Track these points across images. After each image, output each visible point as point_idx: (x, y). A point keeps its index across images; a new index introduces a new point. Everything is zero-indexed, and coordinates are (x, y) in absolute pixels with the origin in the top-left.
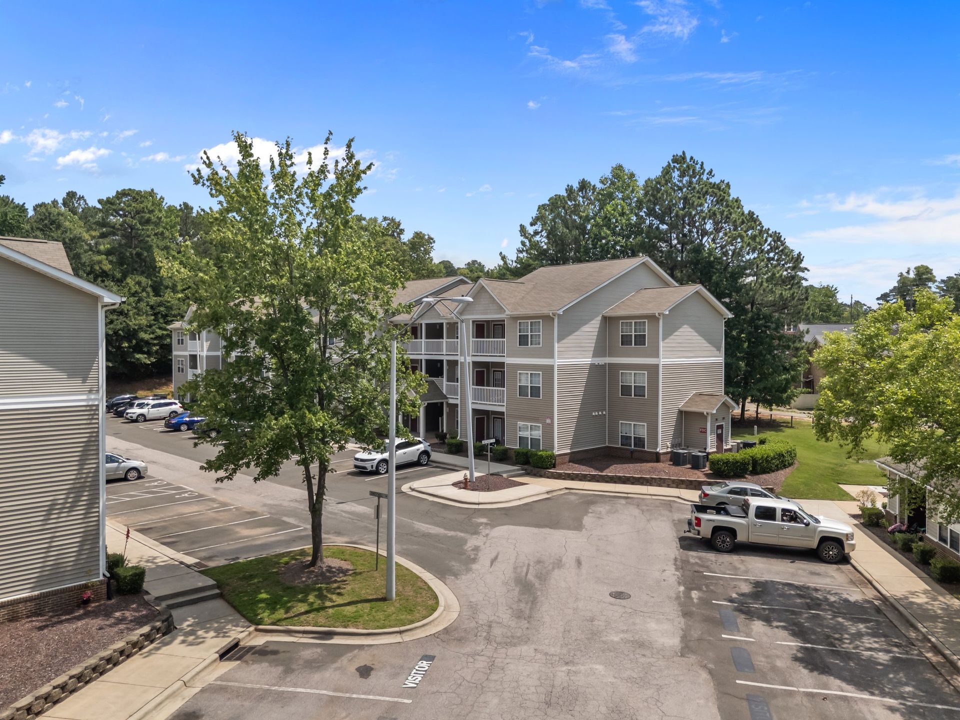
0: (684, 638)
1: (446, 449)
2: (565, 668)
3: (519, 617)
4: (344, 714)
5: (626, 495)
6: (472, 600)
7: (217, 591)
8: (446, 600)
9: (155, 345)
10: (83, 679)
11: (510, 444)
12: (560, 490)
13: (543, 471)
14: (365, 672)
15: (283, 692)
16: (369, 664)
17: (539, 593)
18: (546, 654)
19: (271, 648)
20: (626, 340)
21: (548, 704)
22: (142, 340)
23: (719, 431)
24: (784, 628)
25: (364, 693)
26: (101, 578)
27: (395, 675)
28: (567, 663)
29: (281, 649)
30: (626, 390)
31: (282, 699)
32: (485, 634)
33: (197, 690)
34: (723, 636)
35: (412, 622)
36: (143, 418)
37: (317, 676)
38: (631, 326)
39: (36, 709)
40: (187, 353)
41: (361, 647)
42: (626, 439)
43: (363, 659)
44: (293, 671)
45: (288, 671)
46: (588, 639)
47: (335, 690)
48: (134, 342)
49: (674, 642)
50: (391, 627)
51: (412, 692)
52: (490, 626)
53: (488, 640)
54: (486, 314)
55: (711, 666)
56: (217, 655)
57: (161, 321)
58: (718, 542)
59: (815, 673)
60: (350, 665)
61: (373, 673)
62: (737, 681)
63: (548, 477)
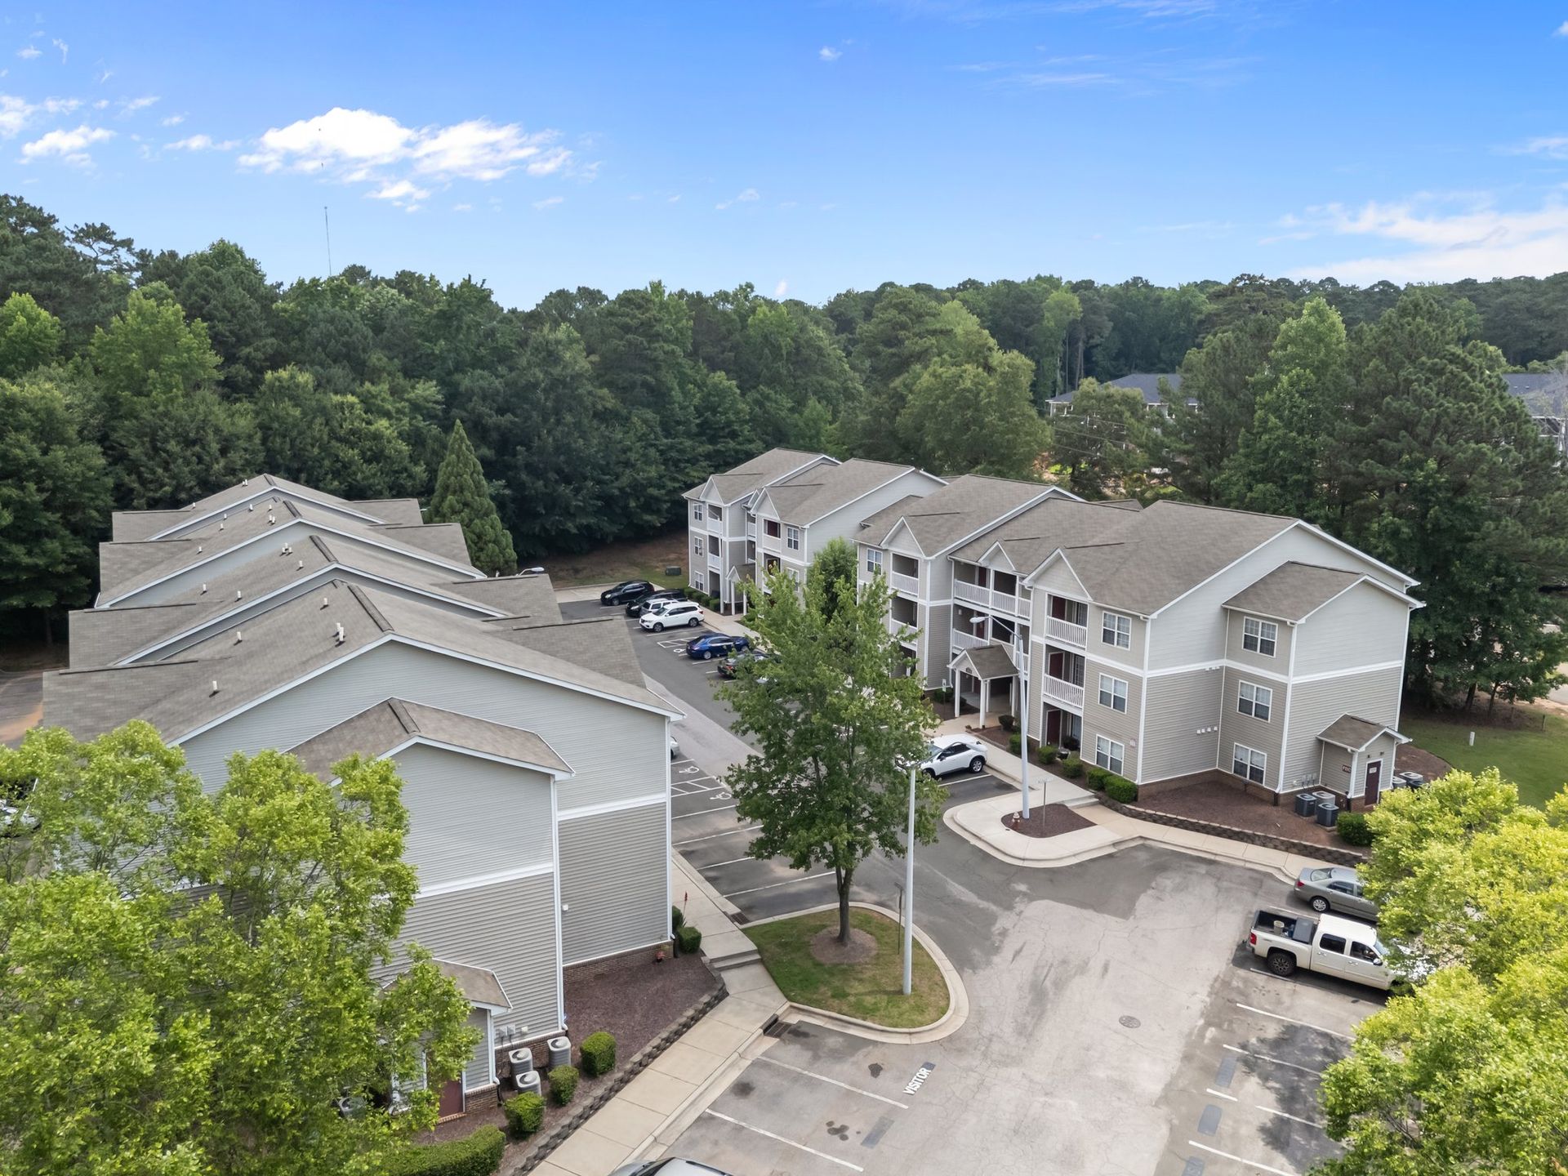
0: (1169, 1087)
1: (1008, 746)
2: (1042, 1099)
3: (1020, 1034)
4: (855, 1109)
6: (983, 1005)
7: (757, 957)
8: (957, 1002)
10: (669, 1041)
11: (1088, 757)
12: (1133, 839)
13: (1119, 805)
14: (876, 1070)
15: (812, 1078)
16: (879, 1062)
17: (1049, 1006)
18: (1031, 1081)
19: (803, 1029)
20: (1250, 643)
21: (1016, 1132)
23: (1373, 770)
24: (1277, 1091)
25: (873, 1092)
26: (669, 940)
27: (900, 1079)
28: (1046, 1094)
29: (811, 1031)
30: (1245, 706)
31: (812, 1084)
32: (983, 1048)
33: (749, 1062)
34: (1209, 1090)
35: (921, 1024)
36: (660, 628)
37: (838, 1068)
38: (1257, 626)
40: (707, 534)
41: (875, 1043)
42: (1240, 768)
43: (875, 1057)
44: (820, 1057)
45: (816, 1057)
46: (1076, 1071)
47: (851, 1085)
49: (1155, 1088)
50: (903, 1026)
51: (909, 1098)
52: (990, 1040)
53: (985, 1055)
54: (1066, 590)
55: (1176, 1122)
56: (761, 1031)
58: (1276, 963)
59: (1269, 1147)
60: (865, 1059)
61: (882, 1073)
62: (1191, 1142)
63: (1125, 814)
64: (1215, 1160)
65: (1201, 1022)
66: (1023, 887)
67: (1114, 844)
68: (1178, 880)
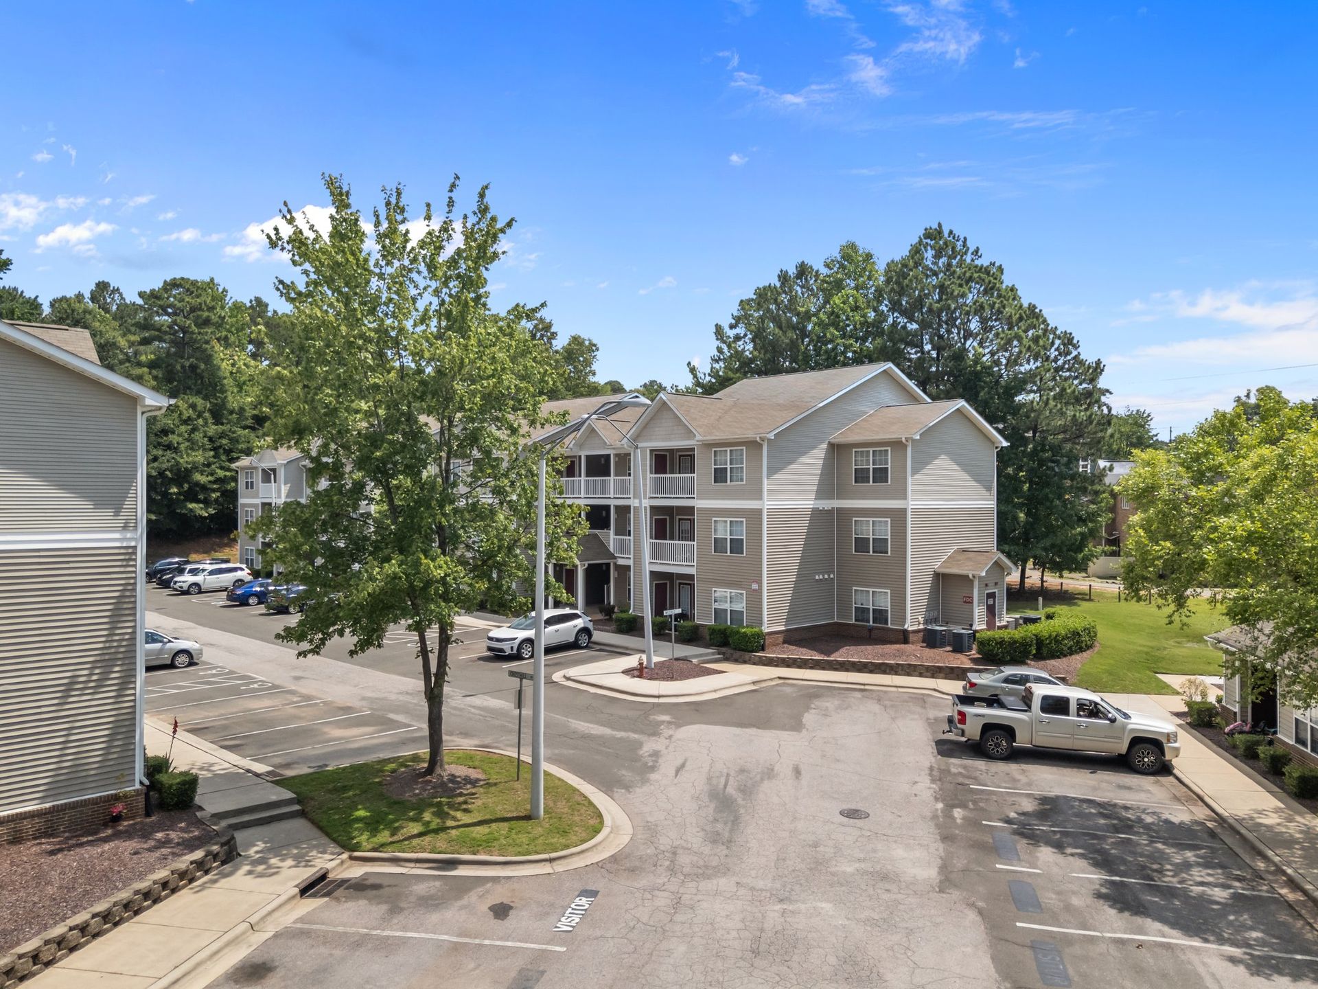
0: (944, 868)
1: (614, 627)
2: (778, 907)
3: (714, 842)
4: (472, 965)
5: (862, 687)
6: (649, 819)
7: (297, 807)
8: (613, 819)
9: (214, 491)
10: (111, 919)
11: (704, 619)
12: (771, 679)
13: (747, 656)
14: (501, 911)
15: (388, 937)
16: (506, 901)
17: (742, 811)
18: (752, 889)
19: (371, 881)
20: (861, 476)
21: (756, 953)
22: (197, 484)
23: (991, 602)
24: (1082, 856)
25: (501, 939)
26: (138, 786)
27: (544, 915)
28: (781, 901)
29: (385, 882)
30: (862, 544)
31: (386, 946)
32: (667, 863)
33: (269, 935)
34: (998, 866)
35: (566, 847)
36: (197, 589)
37: (435, 917)
38: (868, 456)
39: (45, 957)
40: (258, 501)
41: (495, 880)
42: (862, 612)
43: (499, 895)
44: (402, 909)
45: (395, 910)
46: (811, 869)
47: (460, 935)
48: (186, 486)
49: (931, 873)
50: (537, 853)
51: (568, 937)
52: (675, 853)
53: (672, 870)
54: (670, 440)
55: (981, 904)
56: (297, 890)
57: (224, 458)
58: (990, 745)
59: (1127, 914)
60: (480, 902)
61: (511, 912)
62: (1018, 924)
63: (754, 664)
64: (1068, 940)
65: (940, 806)
66: (666, 718)
67: (754, 683)
68: (837, 702)
